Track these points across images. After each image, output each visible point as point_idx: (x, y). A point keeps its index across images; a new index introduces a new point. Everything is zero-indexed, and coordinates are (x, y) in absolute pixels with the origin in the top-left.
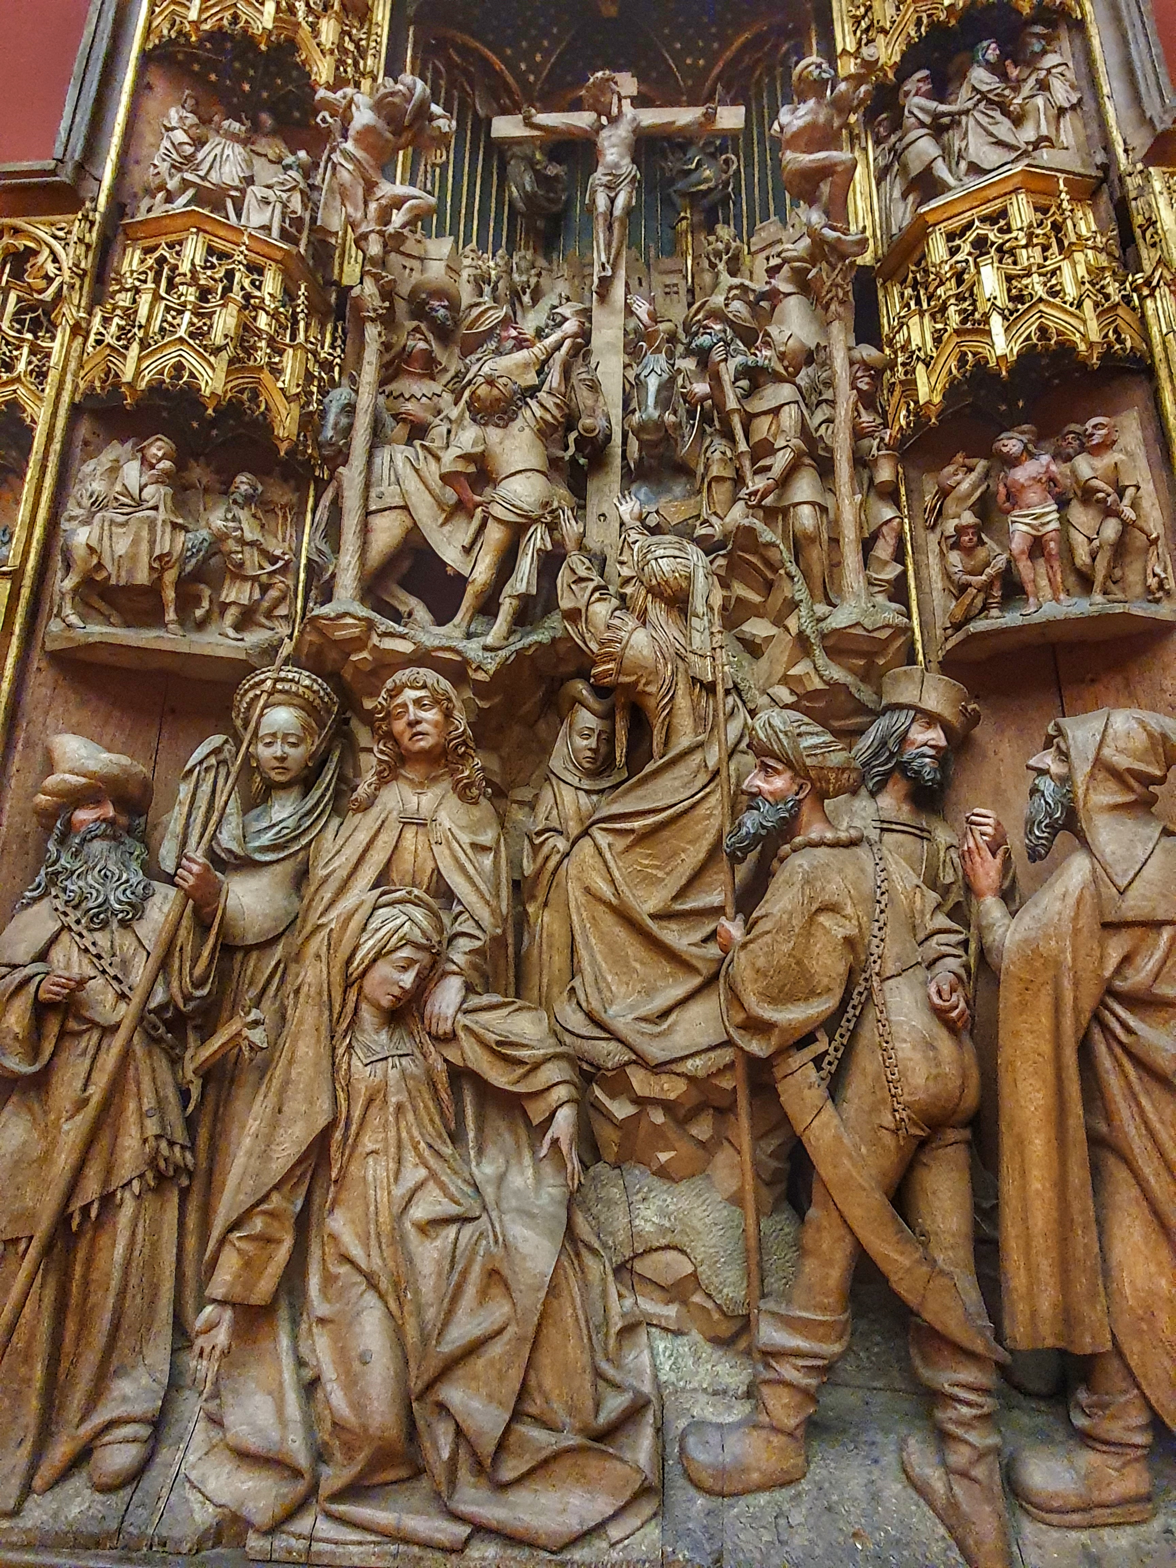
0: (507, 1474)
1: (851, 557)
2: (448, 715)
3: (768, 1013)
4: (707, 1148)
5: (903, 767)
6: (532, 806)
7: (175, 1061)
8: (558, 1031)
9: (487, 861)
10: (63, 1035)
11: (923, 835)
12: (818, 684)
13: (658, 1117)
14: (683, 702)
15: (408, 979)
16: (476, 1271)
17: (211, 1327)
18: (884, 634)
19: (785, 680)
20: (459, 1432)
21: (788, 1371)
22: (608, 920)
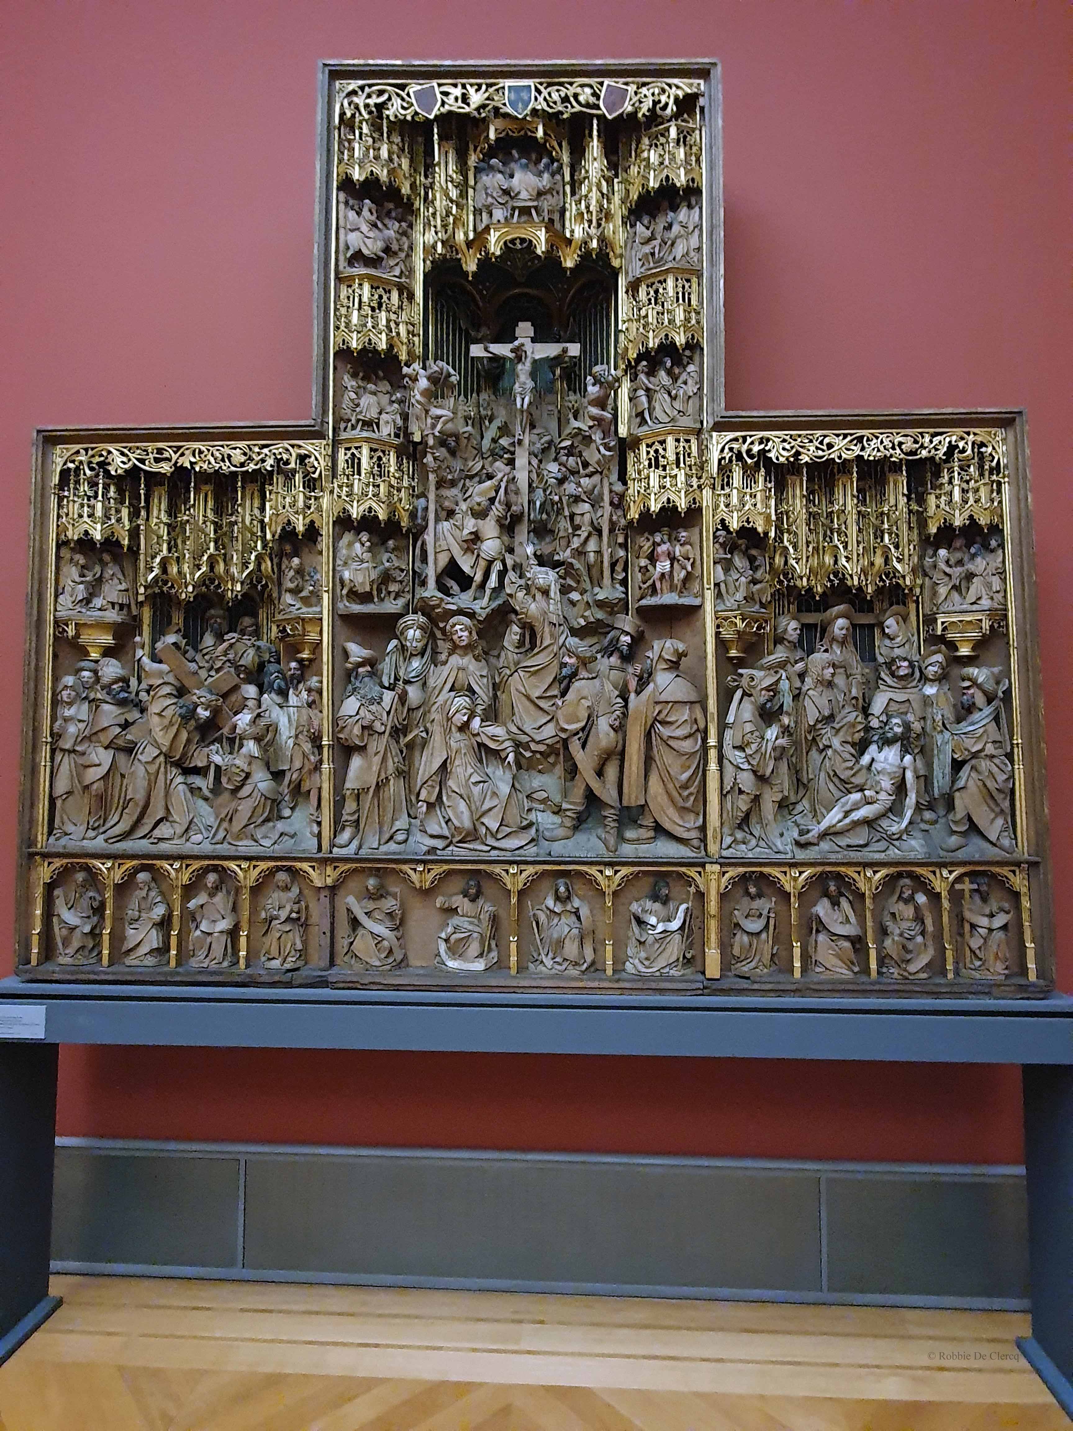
0: (499, 836)
1: (607, 573)
2: (470, 633)
3: (566, 727)
4: (554, 765)
5: (618, 649)
6: (498, 656)
7: (398, 742)
8: (509, 732)
9: (485, 680)
10: (369, 735)
11: (623, 670)
12: (593, 620)
13: (538, 756)
14: (547, 629)
15: (465, 718)
16: (489, 793)
17: (421, 807)
18: (615, 602)
19: (583, 616)
20: (487, 828)
21: (568, 813)
22: (524, 698)
